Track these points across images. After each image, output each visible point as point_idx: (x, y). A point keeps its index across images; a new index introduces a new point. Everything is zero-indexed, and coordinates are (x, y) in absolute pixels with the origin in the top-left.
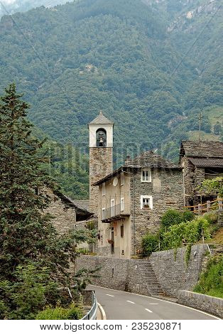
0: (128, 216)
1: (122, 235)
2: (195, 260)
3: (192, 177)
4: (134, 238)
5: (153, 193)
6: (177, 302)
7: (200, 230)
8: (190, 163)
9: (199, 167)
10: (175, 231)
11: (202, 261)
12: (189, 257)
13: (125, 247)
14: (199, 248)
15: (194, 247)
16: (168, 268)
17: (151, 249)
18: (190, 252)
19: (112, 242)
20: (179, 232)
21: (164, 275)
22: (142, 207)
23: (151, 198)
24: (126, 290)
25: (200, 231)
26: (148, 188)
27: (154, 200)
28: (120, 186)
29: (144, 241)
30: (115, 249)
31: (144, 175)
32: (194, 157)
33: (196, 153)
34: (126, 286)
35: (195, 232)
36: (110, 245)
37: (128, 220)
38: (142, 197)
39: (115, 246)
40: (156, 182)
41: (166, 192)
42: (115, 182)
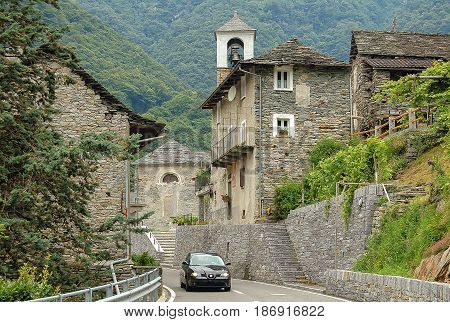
0: (251, 149)
1: (242, 185)
2: (361, 215)
3: (369, 90)
4: (260, 187)
5: (295, 110)
6: (324, 292)
7: (372, 160)
8: (367, 65)
9: (381, 70)
10: (328, 168)
11: (372, 216)
12: (349, 211)
13: (247, 204)
14: (366, 192)
15: (359, 192)
16: (315, 234)
17: (289, 205)
18: (351, 201)
19: (228, 199)
20: (334, 169)
21: (308, 247)
22: (275, 133)
23: (291, 118)
24: (246, 277)
25: (371, 162)
26: (288, 101)
27: (298, 122)
28: (240, 100)
29: (278, 192)
30: (233, 211)
31: (279, 78)
32: (373, 56)
33: (376, 50)
34: (247, 270)
35: (362, 164)
36: (225, 205)
37: (251, 157)
38: (276, 116)
39: (233, 206)
40: (302, 90)
41: (320, 109)
42: (232, 94)
